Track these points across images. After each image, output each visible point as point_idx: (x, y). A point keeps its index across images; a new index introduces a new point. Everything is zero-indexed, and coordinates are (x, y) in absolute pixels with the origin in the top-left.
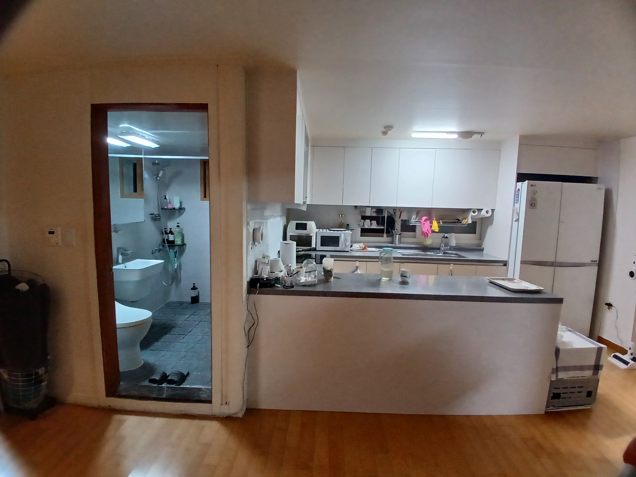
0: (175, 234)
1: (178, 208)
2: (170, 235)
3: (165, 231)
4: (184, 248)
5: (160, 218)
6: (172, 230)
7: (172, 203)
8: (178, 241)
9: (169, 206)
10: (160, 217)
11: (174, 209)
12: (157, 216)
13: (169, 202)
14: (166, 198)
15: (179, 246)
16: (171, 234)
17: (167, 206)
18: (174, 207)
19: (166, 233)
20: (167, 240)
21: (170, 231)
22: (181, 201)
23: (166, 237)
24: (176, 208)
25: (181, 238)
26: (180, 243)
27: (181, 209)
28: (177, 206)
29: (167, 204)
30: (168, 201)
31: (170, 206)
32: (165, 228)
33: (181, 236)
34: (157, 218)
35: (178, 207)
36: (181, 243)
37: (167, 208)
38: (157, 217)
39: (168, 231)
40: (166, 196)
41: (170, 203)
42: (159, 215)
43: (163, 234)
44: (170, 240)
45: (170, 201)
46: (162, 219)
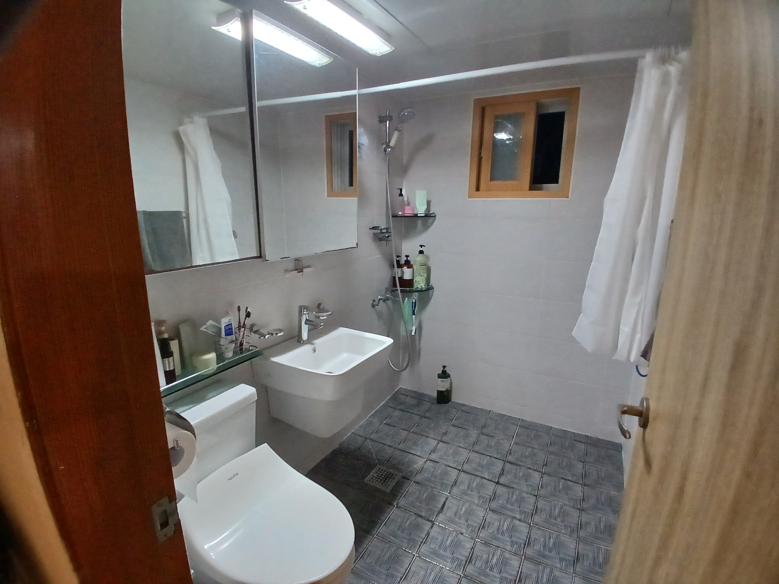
0: (414, 267)
1: (423, 215)
2: (405, 269)
3: (398, 262)
4: (430, 296)
5: (388, 236)
6: (409, 259)
7: (411, 203)
8: (420, 283)
9: (406, 212)
10: (389, 234)
11: (416, 216)
12: (385, 231)
13: (406, 203)
14: (401, 195)
15: (421, 291)
16: (408, 268)
17: (403, 210)
18: (415, 213)
19: (400, 266)
20: (401, 279)
21: (405, 261)
22: (430, 199)
23: (398, 272)
24: (419, 215)
25: (425, 275)
26: (423, 287)
27: (429, 216)
28: (421, 210)
29: (403, 205)
30: (406, 199)
31: (408, 211)
32: (398, 255)
33: (425, 271)
34: (384, 235)
35: (424, 213)
36: (425, 285)
37: (403, 215)
38: (383, 233)
39: (403, 260)
40: (401, 190)
41: (409, 204)
42: (387, 229)
43: (394, 267)
44: (404, 278)
45: (409, 200)
46: (393, 237)
